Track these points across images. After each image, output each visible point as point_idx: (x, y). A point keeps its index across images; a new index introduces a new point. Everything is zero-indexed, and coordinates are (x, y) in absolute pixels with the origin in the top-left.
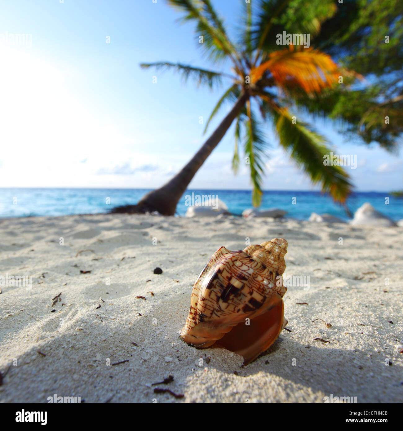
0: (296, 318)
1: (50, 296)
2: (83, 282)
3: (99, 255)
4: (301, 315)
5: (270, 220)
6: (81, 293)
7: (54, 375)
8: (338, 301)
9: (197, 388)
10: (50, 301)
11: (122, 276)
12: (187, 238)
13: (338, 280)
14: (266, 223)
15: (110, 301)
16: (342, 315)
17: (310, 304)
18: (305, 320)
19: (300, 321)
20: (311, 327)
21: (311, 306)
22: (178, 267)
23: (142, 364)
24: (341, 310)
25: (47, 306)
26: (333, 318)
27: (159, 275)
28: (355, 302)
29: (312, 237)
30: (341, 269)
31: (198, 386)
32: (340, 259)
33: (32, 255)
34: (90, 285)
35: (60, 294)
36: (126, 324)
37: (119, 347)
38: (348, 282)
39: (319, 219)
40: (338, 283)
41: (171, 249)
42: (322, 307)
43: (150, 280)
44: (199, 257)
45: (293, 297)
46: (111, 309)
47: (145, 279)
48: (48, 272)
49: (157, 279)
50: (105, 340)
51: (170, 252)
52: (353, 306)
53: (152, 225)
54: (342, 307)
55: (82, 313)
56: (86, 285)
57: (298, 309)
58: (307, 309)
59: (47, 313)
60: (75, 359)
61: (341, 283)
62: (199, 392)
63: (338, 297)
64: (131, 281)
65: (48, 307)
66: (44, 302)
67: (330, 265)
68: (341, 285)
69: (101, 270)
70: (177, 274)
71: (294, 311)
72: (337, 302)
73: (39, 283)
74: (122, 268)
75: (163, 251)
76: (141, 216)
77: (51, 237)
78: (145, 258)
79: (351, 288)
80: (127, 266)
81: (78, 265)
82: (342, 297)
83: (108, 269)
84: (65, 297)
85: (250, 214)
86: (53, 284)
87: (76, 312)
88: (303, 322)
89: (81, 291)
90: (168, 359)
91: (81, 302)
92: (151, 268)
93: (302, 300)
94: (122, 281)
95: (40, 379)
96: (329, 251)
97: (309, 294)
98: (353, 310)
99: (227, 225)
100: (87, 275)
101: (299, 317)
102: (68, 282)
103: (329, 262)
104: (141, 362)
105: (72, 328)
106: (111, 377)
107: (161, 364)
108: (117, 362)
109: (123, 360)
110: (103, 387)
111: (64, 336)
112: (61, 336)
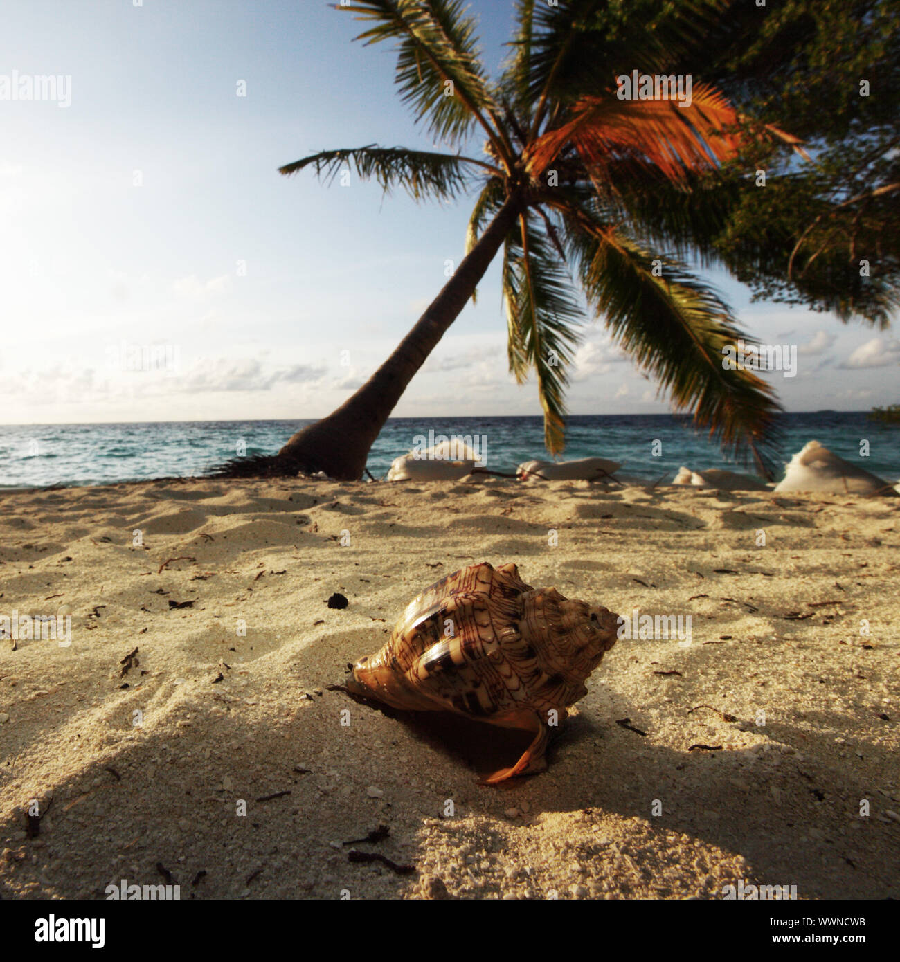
0: (655, 706)
1: (115, 655)
2: (178, 625)
3: (207, 568)
4: (666, 699)
5: (582, 484)
6: (178, 648)
7: (140, 818)
8: (752, 669)
9: (442, 854)
10: (115, 664)
11: (261, 612)
12: (394, 530)
13: (751, 620)
14: (571, 491)
15: (242, 666)
16: (764, 698)
17: (685, 675)
18: (676, 711)
19: (666, 713)
20: (691, 723)
21: (690, 680)
22: (380, 593)
23: (320, 800)
24: (761, 689)
25: (110, 676)
26: (742, 705)
27: (342, 611)
28: (793, 671)
29: (683, 522)
30: (754, 594)
31: (444, 849)
32: (753, 572)
33: (68, 568)
34: (195, 632)
35: (137, 651)
36: (279, 716)
37: (269, 763)
38: (775, 625)
39: (696, 480)
40: (750, 628)
41: (363, 553)
42: (715, 680)
43: (322, 622)
44: (424, 570)
45: (646, 658)
46: (244, 683)
47: (311, 619)
48: (106, 604)
49: (338, 619)
50: (239, 748)
51: (360, 559)
52: (790, 679)
53: (315, 501)
54: (762, 680)
55: (185, 691)
56: (188, 633)
57: (658, 685)
58: (680, 686)
59: (112, 690)
60: (179, 786)
61: (758, 626)
62: (446, 861)
63: (752, 659)
64: (282, 624)
65: (114, 677)
66: (104, 666)
67: (728, 586)
68: (759, 633)
69: (213, 600)
70: (380, 608)
71: (651, 690)
72: (749, 671)
73: (90, 629)
74: (259, 596)
75: (344, 559)
76: (290, 483)
77: (101, 531)
78: (307, 573)
79: (782, 640)
80: (269, 592)
81: (165, 590)
82: (762, 658)
83: (231, 599)
84: (145, 659)
85: (531, 473)
86: (117, 631)
87: (172, 689)
88: (672, 715)
89: (177, 644)
90: (374, 790)
91: (180, 669)
92: (321, 595)
93: (666, 666)
94: (261, 625)
95: (113, 825)
96: (725, 554)
97: (682, 652)
98: (791, 689)
99: (482, 497)
100: (184, 612)
101: (663, 704)
102: (148, 625)
103: (726, 579)
104: (317, 796)
105: (168, 721)
106: (256, 826)
107: (360, 801)
108: (267, 794)
109: (278, 792)
110: (241, 847)
111: (154, 739)
112: (147, 737)
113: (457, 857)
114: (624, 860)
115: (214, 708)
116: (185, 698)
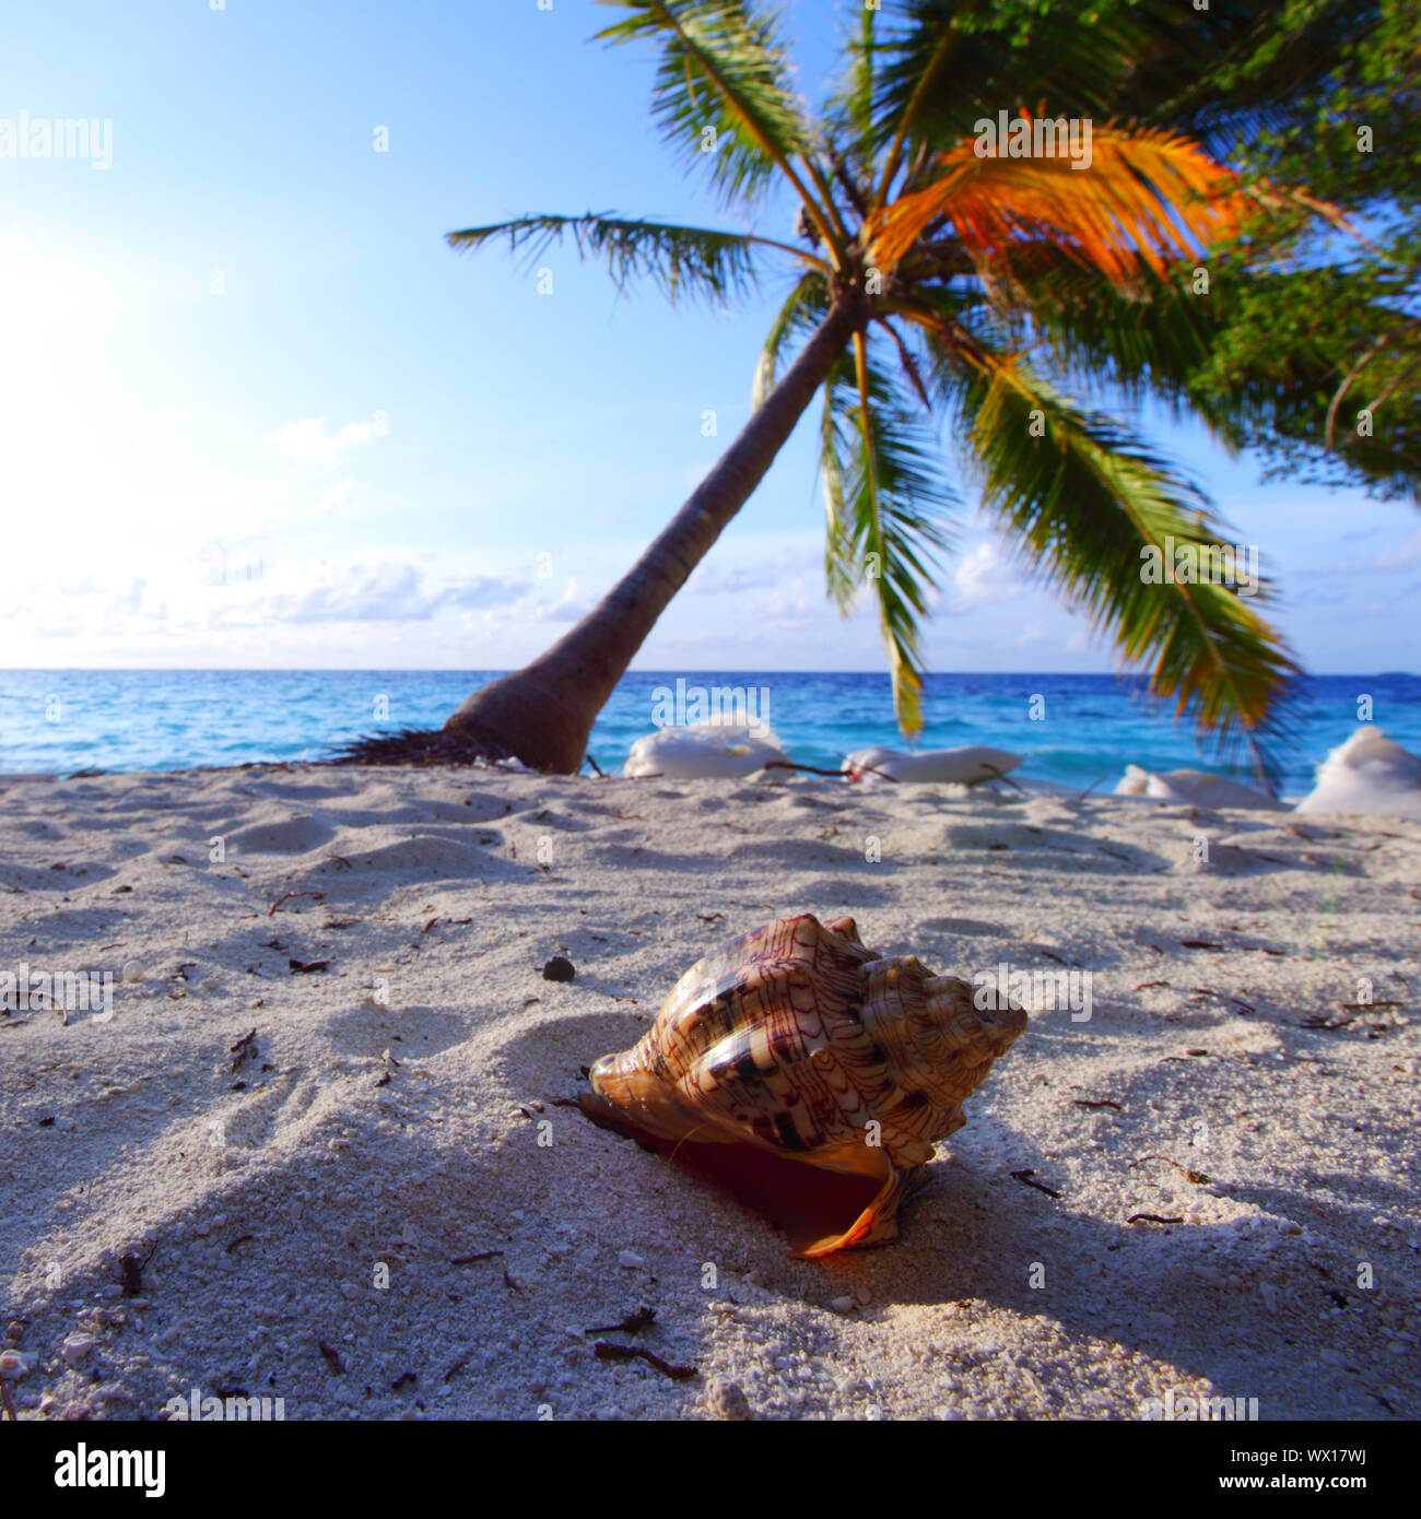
0: (1075, 1153)
1: (221, 1038)
2: (310, 998)
3: (343, 910)
4: (1093, 1143)
5: (956, 791)
6: (317, 1032)
7: (284, 1275)
8: (1240, 1104)
9: (737, 1353)
10: (221, 1053)
11: (437, 983)
12: (640, 858)
13: (1241, 1026)
14: (936, 801)
15: (416, 1062)
16: (1256, 1150)
17: (1126, 1108)
18: (1110, 1162)
19: (1092, 1165)
20: (1133, 1182)
21: (1133, 1116)
22: (625, 959)
23: (548, 1267)
24: (1253, 1136)
25: (216, 1069)
26: (1219, 1158)
27: (566, 986)
28: (1308, 1109)
29: (1127, 860)
30: (1250, 985)
31: (740, 1346)
32: (1249, 946)
33: (127, 903)
34: (339, 1008)
35: (253, 1034)
36: (480, 1139)
37: (468, 1208)
38: (1282, 1036)
39: (1156, 789)
40: (1238, 1039)
41: (591, 894)
42: (1176, 1119)
43: (537, 1000)
44: (693, 925)
45: (1062, 1079)
46: (423, 1088)
47: (519, 995)
48: (195, 961)
49: (560, 996)
50: (424, 1184)
51: (589, 903)
52: (1302, 1123)
53: (508, 808)
54: (1255, 1123)
55: (333, 1097)
56: (328, 1009)
57: (1080, 1121)
58: (1116, 1124)
59: (221, 1092)
60: (338, 1233)
61: (1254, 1037)
62: (744, 1363)
63: (1240, 1088)
64: (473, 1001)
65: (222, 1072)
66: (207, 1054)
67: (1203, 969)
68: (1255, 1047)
69: (359, 962)
70: (627, 984)
71: (1069, 1128)
72: (1234, 1106)
73: (176, 998)
74: (431, 957)
75: (561, 903)
76: (464, 775)
77: (169, 846)
78: (505, 924)
79: (1292, 1060)
80: (446, 950)
81: (283, 942)
82: (1260, 1087)
83: (385, 960)
84: (268, 1046)
85: (868, 769)
86: (217, 1003)
87: (309, 1098)
88: (1102, 1168)
89: (315, 1026)
90: (630, 1256)
91: (322, 1063)
92: (532, 959)
93: (1095, 1093)
94: (436, 1001)
95: (244, 1284)
96: (1201, 917)
97: (1122, 1072)
98: (1303, 1138)
99: (784, 808)
100: (314, 978)
101: (1089, 1151)
102: (265, 995)
103: (1202, 957)
104: (543, 1259)
105: (316, 1139)
106: (454, 1298)
107: (609, 1272)
108: (467, 1254)
109: (483, 1251)
110: (433, 1326)
111: (297, 1164)
112: (286, 1160)
113: (761, 1358)
114: (1021, 1376)
115: (382, 1123)
116: (335, 1107)
